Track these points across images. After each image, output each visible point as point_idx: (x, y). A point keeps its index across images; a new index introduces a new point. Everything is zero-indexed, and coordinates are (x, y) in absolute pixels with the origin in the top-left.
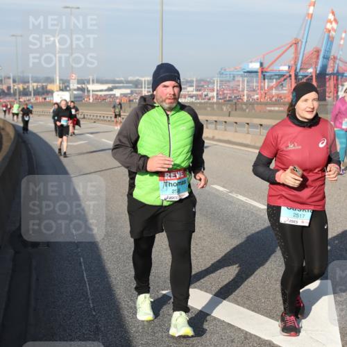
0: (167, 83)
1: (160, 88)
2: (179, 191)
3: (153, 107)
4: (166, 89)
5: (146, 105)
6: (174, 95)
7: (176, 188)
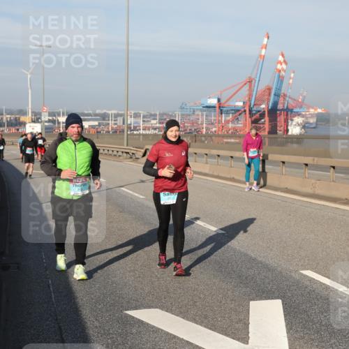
0: (74, 125)
1: (70, 128)
2: (82, 190)
3: (66, 139)
4: (74, 129)
5: (62, 138)
6: (78, 132)
7: (80, 188)
